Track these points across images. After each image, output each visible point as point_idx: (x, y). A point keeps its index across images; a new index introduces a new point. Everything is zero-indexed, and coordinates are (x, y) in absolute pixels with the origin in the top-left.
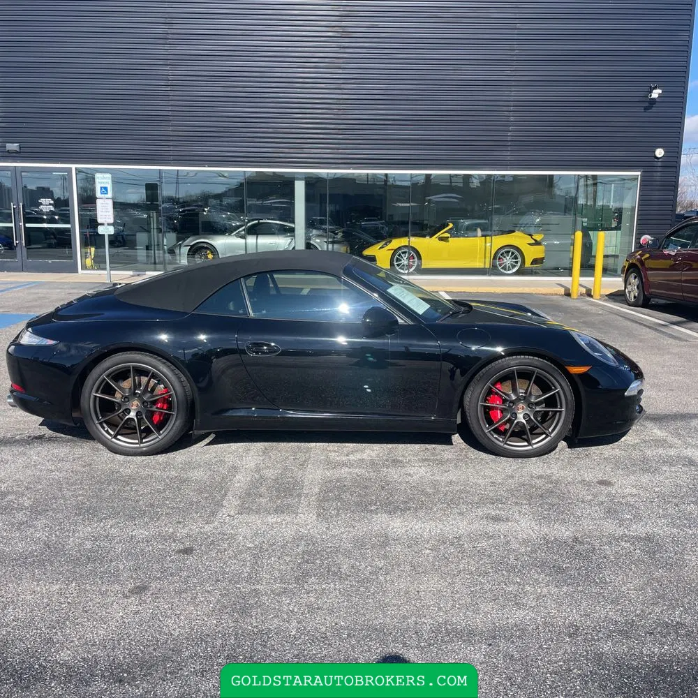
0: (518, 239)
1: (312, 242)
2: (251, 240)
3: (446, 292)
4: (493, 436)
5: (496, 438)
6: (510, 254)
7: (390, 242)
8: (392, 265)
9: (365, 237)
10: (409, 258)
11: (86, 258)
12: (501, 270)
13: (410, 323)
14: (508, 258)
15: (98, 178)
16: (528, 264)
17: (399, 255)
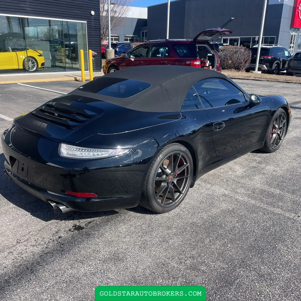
0: (32, 53)
6: (31, 61)
12: (28, 70)
16: (40, 66)
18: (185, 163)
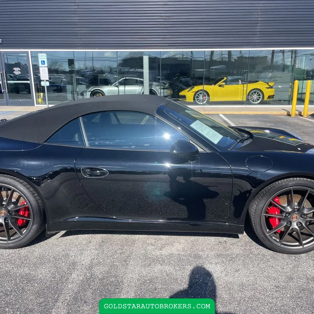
0: (261, 85)
1: (153, 88)
2: (122, 88)
3: (223, 114)
4: (272, 237)
5: (274, 240)
6: (257, 93)
7: (193, 88)
8: (194, 99)
9: (181, 85)
10: (203, 96)
11: (38, 99)
12: (252, 102)
13: (208, 151)
14: (255, 95)
15: (40, 56)
16: (266, 98)
17: (198, 95)
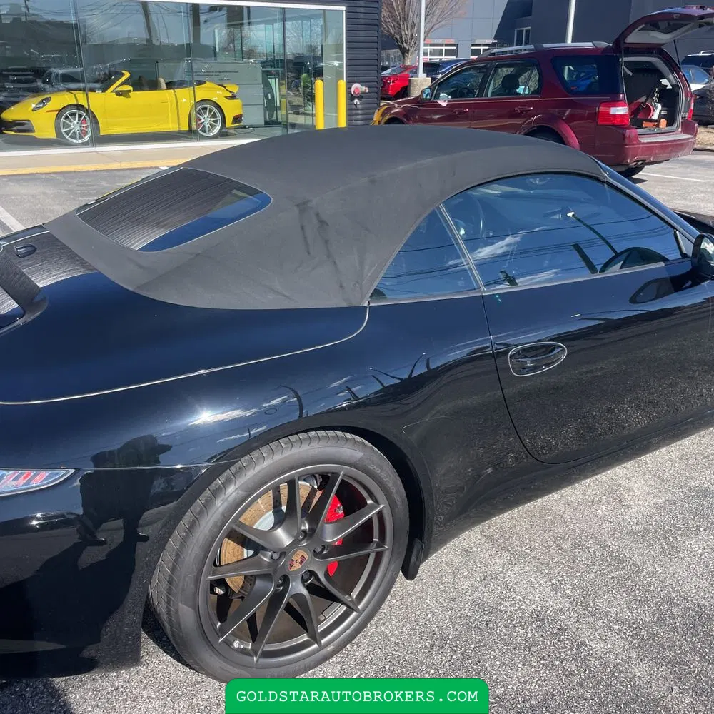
0: (212, 92)
7: (48, 99)
10: (80, 122)
16: (229, 123)
17: (67, 118)
18: (370, 502)
